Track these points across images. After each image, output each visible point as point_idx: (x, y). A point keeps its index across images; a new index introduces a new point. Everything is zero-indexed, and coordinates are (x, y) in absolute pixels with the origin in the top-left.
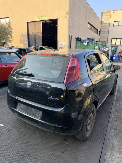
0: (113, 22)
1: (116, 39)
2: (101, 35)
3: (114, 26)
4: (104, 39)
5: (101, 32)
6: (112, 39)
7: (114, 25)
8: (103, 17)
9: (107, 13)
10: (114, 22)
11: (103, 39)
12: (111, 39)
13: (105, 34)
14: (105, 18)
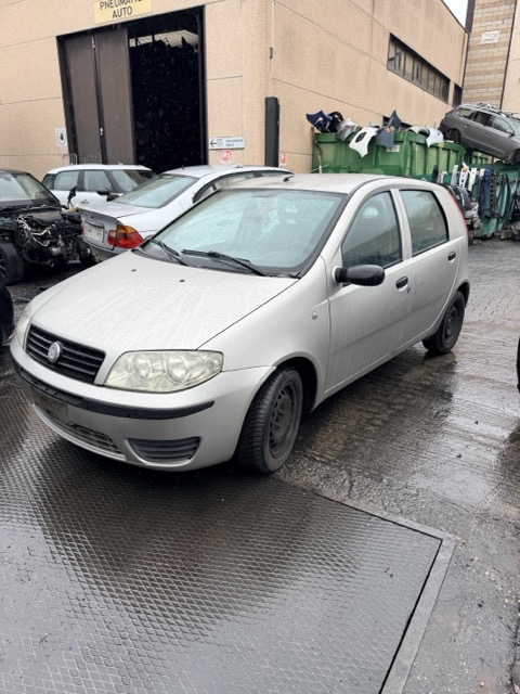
8: (478, 13)
14: (487, 19)
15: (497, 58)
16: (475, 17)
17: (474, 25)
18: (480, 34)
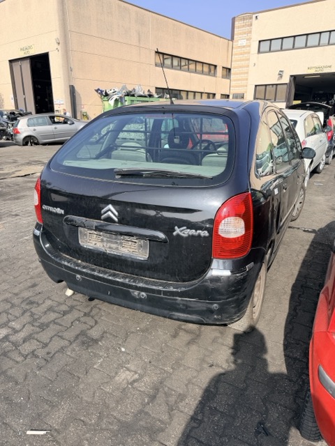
0: (258, 42)
1: (266, 85)
2: (232, 76)
3: (259, 52)
4: (239, 86)
5: (232, 70)
6: (256, 86)
7: (261, 50)
8: (236, 31)
9: (244, 19)
10: (260, 41)
11: (237, 87)
12: (254, 87)
13: (242, 73)
14: (240, 34)
15: (245, 53)
16: (235, 32)
17: (235, 37)
18: (237, 41)
